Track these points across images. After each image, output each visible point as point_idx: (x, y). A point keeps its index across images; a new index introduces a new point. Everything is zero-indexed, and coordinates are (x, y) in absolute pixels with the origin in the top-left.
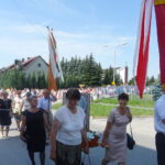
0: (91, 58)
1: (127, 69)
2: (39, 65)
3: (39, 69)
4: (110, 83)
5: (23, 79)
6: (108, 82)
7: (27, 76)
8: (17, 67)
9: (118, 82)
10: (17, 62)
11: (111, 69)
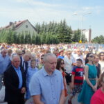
0: (64, 22)
1: (90, 31)
2: (27, 26)
3: (26, 29)
5: (15, 36)
6: (76, 40)
7: (17, 34)
8: (11, 27)
9: (84, 41)
10: (11, 24)
11: (79, 30)
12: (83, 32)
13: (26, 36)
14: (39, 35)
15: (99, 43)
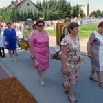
1: (88, 6)
2: (28, 4)
3: (28, 7)
4: (77, 16)
6: (75, 15)
7: (20, 13)
9: (82, 16)
10: (13, 3)
11: (77, 6)
12: (82, 8)
13: (29, 14)
14: (40, 12)
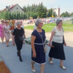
0: (42, 4)
1: (59, 9)
2: (17, 8)
3: (17, 10)
5: (10, 15)
6: (50, 16)
8: (7, 10)
9: (55, 16)
10: (7, 7)
11: (51, 9)
12: (55, 10)
13: (17, 15)
14: (25, 14)
15: (65, 17)
